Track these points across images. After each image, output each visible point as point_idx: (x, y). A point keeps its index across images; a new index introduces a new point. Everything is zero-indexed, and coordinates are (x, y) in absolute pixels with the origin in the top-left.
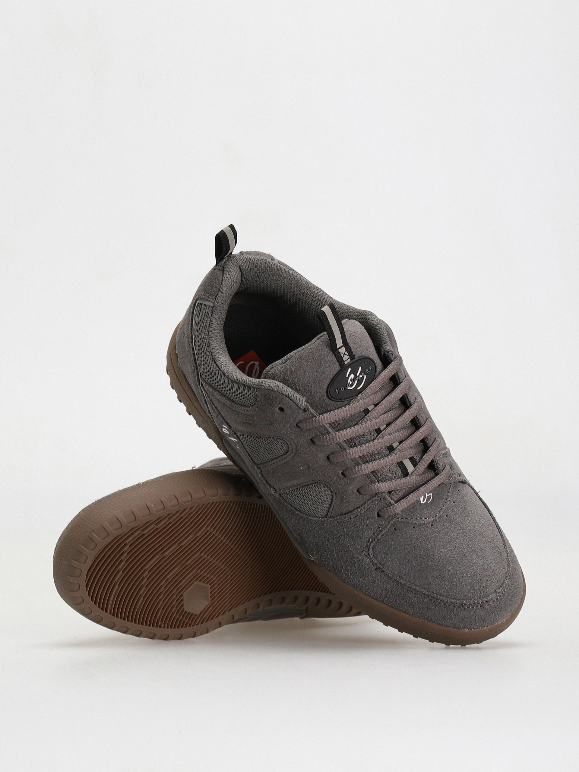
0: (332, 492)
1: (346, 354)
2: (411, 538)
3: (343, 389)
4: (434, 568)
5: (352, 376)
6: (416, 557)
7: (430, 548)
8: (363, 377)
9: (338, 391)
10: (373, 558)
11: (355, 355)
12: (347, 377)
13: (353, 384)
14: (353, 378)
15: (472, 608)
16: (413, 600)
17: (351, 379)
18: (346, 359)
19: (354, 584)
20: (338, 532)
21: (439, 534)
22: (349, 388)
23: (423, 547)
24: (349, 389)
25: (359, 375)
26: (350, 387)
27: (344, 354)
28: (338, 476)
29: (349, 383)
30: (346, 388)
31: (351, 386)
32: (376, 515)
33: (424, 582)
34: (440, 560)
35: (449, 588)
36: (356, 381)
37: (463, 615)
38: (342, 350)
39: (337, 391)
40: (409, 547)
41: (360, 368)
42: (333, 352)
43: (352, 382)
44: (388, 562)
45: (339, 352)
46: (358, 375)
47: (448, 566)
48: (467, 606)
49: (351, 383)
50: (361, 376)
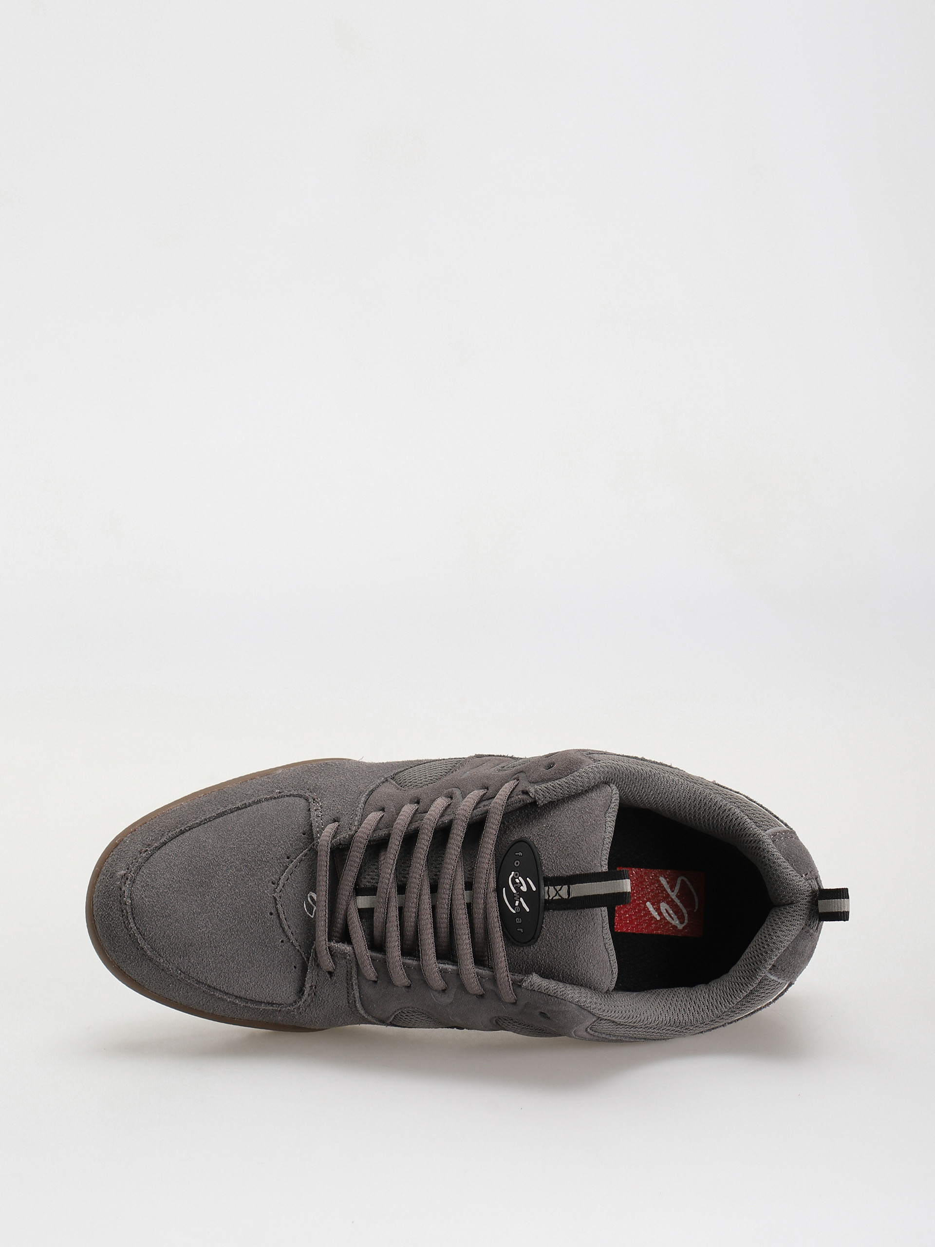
1: (556, 895)
3: (517, 864)
5: (524, 888)
8: (514, 907)
11: (547, 910)
12: (528, 880)
13: (514, 883)
14: (521, 887)
17: (522, 885)
18: (551, 892)
24: (511, 874)
25: (520, 902)
26: (513, 876)
27: (558, 893)
29: (518, 878)
30: (516, 869)
31: (513, 879)
36: (514, 891)
39: (520, 854)
41: (528, 910)
43: (517, 883)
46: (521, 900)
49: (517, 881)
50: (517, 903)
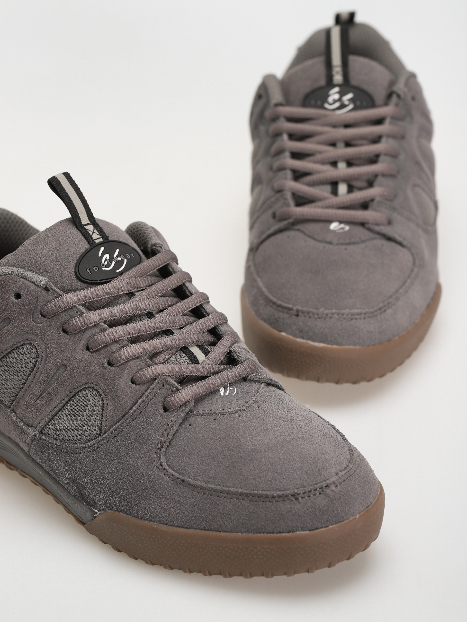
0: (100, 395)
1: (95, 233)
2: (213, 430)
3: (96, 269)
4: (249, 458)
5: (107, 256)
6: (222, 452)
7: (239, 438)
8: (122, 261)
9: (90, 271)
10: (167, 468)
11: (108, 236)
12: (100, 255)
14: (108, 258)
15: (308, 498)
16: (228, 508)
17: (106, 259)
18: (96, 237)
19: (150, 516)
20: (117, 449)
21: (250, 423)
22: (104, 269)
23: (230, 438)
25: (117, 257)
26: (105, 267)
27: (93, 232)
28: (103, 366)
29: (104, 263)
30: (100, 268)
31: (108, 266)
32: (161, 411)
33: (238, 479)
34: (255, 449)
35: (273, 478)
36: (114, 263)
37: (297, 509)
38: (90, 228)
39: (88, 270)
40: (212, 441)
41: (118, 250)
42: (77, 228)
43: (108, 262)
44: (188, 467)
45: (85, 229)
46: (115, 256)
47: (267, 453)
48: (300, 496)
49: (106, 263)
50: (119, 259)
